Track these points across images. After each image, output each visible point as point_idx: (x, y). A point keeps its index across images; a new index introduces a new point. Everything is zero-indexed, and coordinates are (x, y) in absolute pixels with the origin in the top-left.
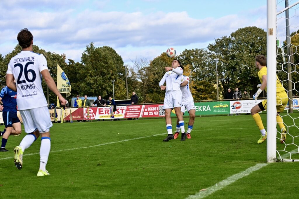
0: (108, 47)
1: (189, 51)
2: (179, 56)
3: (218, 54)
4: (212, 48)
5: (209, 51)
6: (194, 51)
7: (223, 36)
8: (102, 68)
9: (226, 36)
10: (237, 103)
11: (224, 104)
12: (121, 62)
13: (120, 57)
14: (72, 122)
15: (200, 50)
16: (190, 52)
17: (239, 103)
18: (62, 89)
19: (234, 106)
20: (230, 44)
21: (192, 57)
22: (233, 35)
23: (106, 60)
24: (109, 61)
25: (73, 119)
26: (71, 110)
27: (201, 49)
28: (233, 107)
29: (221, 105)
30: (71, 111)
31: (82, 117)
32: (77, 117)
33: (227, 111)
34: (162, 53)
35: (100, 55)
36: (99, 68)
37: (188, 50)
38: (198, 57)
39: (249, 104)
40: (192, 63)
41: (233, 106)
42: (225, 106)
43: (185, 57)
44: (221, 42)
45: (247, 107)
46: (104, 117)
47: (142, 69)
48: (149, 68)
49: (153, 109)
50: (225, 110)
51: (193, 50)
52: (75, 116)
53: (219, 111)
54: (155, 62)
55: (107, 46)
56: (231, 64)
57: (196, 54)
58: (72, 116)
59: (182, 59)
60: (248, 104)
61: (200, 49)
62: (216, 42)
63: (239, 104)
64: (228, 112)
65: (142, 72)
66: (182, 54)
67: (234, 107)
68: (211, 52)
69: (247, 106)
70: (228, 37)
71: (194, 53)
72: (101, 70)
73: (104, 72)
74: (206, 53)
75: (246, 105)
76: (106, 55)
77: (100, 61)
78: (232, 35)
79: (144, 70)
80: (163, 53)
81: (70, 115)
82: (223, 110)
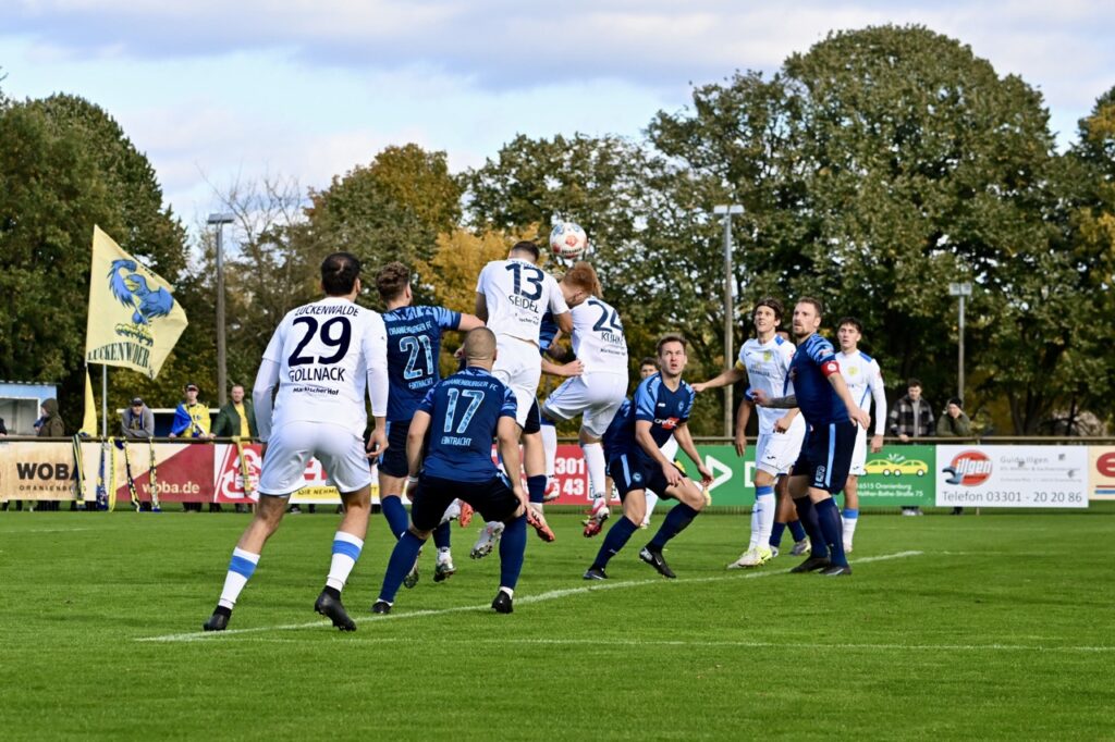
0: (78, 99)
1: (539, 149)
2: (481, 171)
3: (704, 171)
4: (672, 134)
5: (652, 152)
6: (567, 150)
7: (744, 74)
8: (42, 223)
9: (760, 74)
10: (972, 459)
11: (907, 458)
12: (150, 190)
13: (144, 159)
14: (156, 510)
15: (602, 145)
16: (543, 151)
17: (982, 458)
18: (117, 348)
19: (957, 472)
20: (775, 120)
21: (553, 184)
22: (800, 67)
23: (68, 174)
24: (87, 181)
25: (161, 495)
26: (152, 453)
27: (607, 140)
28: (949, 476)
29: (893, 462)
30: (153, 459)
31: (208, 489)
32: (180, 488)
33: (920, 493)
34: (383, 151)
35: (36, 148)
36: (30, 221)
37: (531, 142)
38: (590, 185)
39: (1027, 465)
40: (551, 213)
41: (951, 470)
42: (911, 469)
43: (512, 181)
44: (726, 101)
45: (1016, 480)
46: (316, 492)
47: (264, 237)
48: (302, 229)
49: (562, 465)
50: (910, 487)
51: (559, 139)
52: (170, 482)
53: (883, 490)
54: (340, 197)
55: (71, 96)
56: (777, 236)
57: (573, 168)
58: (159, 478)
59: (496, 191)
60: (1021, 463)
61: (601, 136)
62: (699, 103)
63: (981, 462)
64: (925, 497)
65: (262, 253)
66: (497, 160)
67: (953, 473)
68: (665, 156)
69: (1020, 473)
70: (767, 79)
71: (567, 156)
72: (39, 233)
73: (53, 246)
74: (633, 161)
75: (1012, 469)
76: (69, 147)
77: (33, 180)
78: (794, 67)
79: (275, 240)
80: (388, 151)
81: (145, 477)
82: (900, 486)
